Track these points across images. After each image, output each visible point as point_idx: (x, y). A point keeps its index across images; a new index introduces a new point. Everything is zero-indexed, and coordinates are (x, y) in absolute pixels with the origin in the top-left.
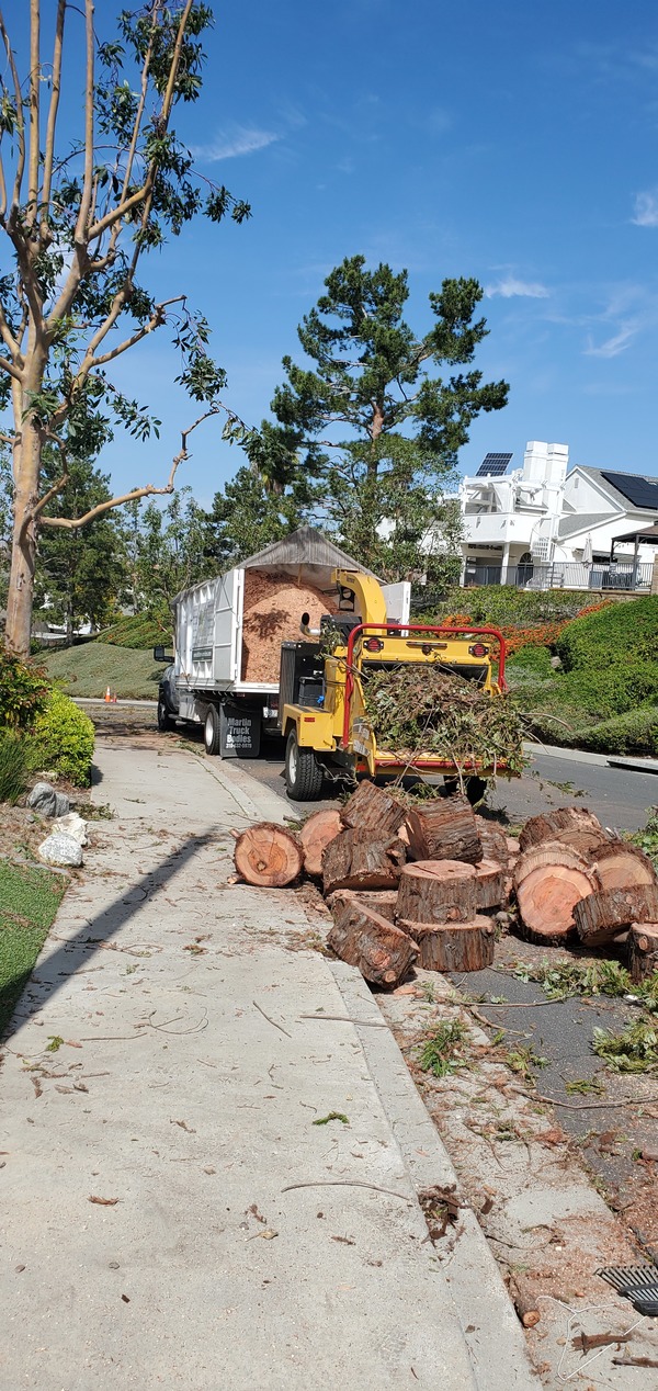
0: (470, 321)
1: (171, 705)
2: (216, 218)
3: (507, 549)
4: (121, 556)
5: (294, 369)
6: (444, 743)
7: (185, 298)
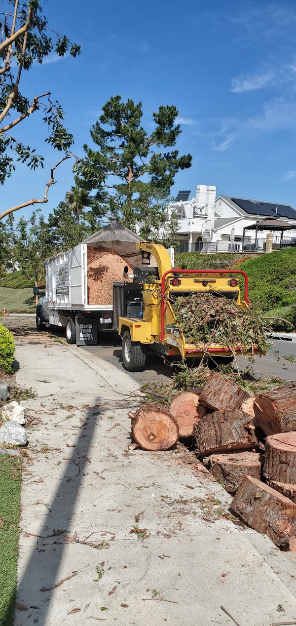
0: (172, 126)
1: (44, 318)
2: (61, 54)
3: (191, 235)
4: (6, 245)
5: (90, 150)
6: (222, 337)
7: (49, 94)
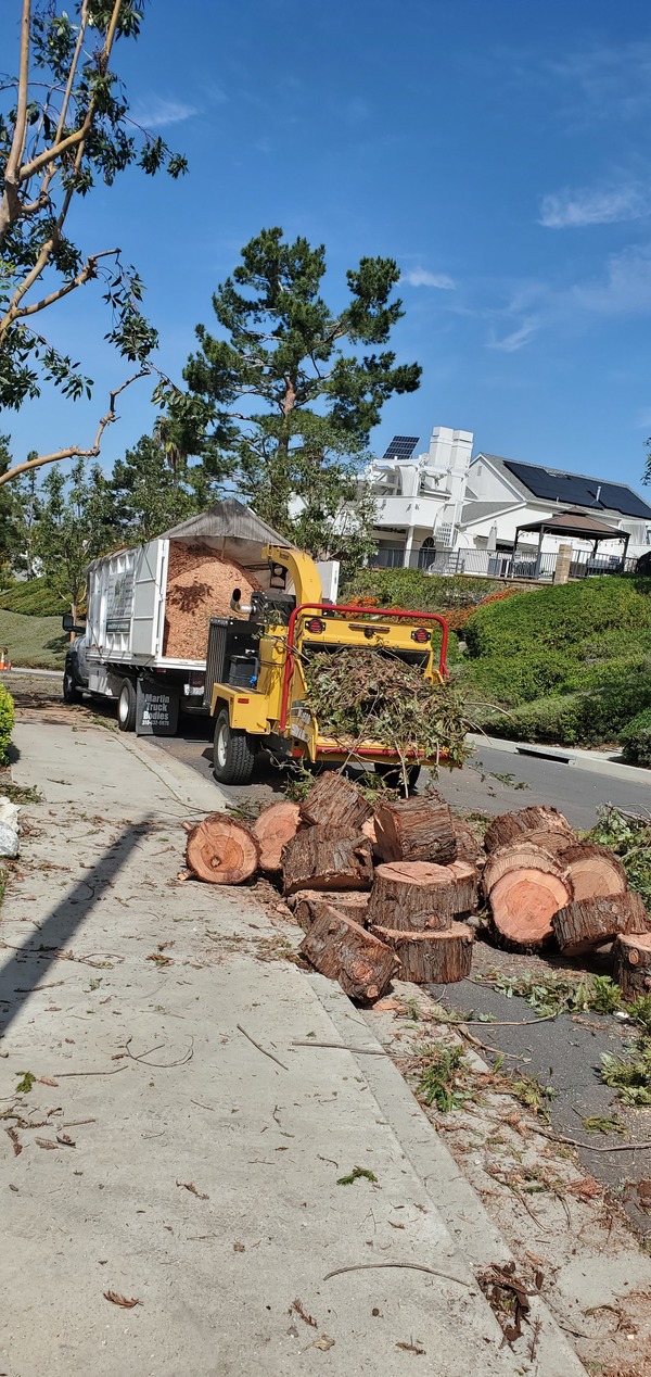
0: (386, 301)
1: (79, 678)
2: (151, 171)
3: (411, 532)
4: (16, 519)
5: (209, 338)
6: (387, 730)
7: (118, 251)
